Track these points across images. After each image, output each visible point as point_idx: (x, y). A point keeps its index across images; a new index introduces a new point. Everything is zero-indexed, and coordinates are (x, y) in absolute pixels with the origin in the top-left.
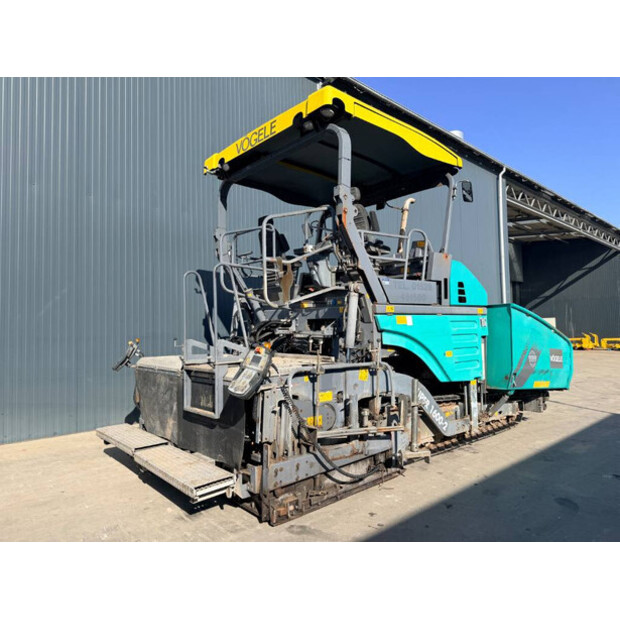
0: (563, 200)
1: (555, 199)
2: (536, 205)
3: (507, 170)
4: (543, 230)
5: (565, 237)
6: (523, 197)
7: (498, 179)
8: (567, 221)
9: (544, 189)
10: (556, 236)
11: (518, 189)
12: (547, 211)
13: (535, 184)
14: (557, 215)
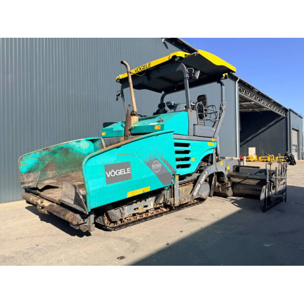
0: (262, 94)
1: (259, 93)
2: (251, 96)
3: (240, 80)
4: (251, 107)
5: (261, 110)
6: (245, 92)
7: (235, 83)
8: (263, 103)
9: (254, 88)
10: (257, 110)
11: (244, 88)
12: (255, 98)
13: (251, 86)
14: (259, 100)
